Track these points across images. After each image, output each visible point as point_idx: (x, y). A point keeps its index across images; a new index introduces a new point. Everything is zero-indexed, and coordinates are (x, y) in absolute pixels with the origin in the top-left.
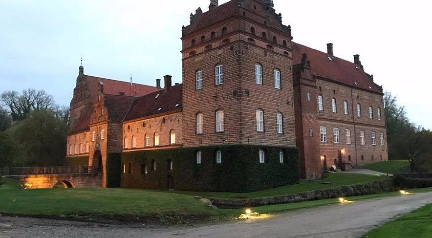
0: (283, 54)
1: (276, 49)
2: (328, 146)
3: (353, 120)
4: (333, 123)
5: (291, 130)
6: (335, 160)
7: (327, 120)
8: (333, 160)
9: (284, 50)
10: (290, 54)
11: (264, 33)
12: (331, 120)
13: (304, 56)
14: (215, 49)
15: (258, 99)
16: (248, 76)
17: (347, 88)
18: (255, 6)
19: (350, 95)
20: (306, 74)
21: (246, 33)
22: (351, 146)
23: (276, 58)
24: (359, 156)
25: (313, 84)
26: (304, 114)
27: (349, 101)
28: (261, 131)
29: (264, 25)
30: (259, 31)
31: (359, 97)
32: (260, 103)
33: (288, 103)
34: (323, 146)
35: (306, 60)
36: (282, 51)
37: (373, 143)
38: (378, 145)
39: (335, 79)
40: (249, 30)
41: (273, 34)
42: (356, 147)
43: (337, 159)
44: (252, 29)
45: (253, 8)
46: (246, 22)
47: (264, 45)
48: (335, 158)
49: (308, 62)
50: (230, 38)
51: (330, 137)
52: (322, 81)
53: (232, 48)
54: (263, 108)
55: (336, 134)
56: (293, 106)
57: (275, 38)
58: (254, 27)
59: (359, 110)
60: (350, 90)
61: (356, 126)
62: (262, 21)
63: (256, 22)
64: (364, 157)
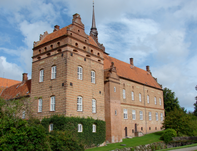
0: (97, 61)
1: (92, 58)
2: (128, 121)
3: (145, 105)
4: (132, 107)
5: (101, 110)
6: (133, 130)
7: (128, 104)
8: (132, 130)
9: (98, 59)
10: (102, 62)
11: (84, 48)
12: (131, 105)
13: (113, 64)
14: (52, 56)
15: (79, 89)
16: (72, 74)
17: (141, 86)
18: (79, 31)
19: (142, 90)
20: (113, 75)
21: (72, 46)
22: (143, 121)
23: (92, 63)
24: (148, 127)
25: (118, 81)
26: (111, 100)
27: (143, 93)
28: (81, 111)
29: (85, 43)
30: (81, 46)
31: (148, 91)
32: (80, 92)
33: (100, 92)
34: (125, 121)
35: (114, 66)
36: (97, 59)
37: (156, 120)
38: (159, 121)
39: (134, 79)
40: (74, 45)
41: (91, 48)
42: (146, 122)
43: (134, 129)
44: (77, 44)
45: (78, 31)
46: (72, 39)
47: (85, 55)
48: (133, 129)
49: (115, 68)
50: (62, 49)
51: (130, 116)
52: (125, 80)
53: (62, 56)
54: (82, 96)
55: (134, 114)
56: (104, 95)
57: (92, 51)
58: (78, 43)
59: (148, 99)
60: (143, 87)
61: (146, 109)
62: (84, 40)
63: (79, 40)
64: (151, 128)
